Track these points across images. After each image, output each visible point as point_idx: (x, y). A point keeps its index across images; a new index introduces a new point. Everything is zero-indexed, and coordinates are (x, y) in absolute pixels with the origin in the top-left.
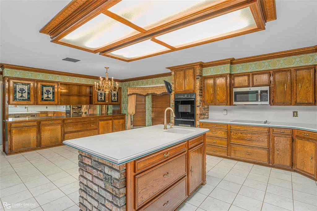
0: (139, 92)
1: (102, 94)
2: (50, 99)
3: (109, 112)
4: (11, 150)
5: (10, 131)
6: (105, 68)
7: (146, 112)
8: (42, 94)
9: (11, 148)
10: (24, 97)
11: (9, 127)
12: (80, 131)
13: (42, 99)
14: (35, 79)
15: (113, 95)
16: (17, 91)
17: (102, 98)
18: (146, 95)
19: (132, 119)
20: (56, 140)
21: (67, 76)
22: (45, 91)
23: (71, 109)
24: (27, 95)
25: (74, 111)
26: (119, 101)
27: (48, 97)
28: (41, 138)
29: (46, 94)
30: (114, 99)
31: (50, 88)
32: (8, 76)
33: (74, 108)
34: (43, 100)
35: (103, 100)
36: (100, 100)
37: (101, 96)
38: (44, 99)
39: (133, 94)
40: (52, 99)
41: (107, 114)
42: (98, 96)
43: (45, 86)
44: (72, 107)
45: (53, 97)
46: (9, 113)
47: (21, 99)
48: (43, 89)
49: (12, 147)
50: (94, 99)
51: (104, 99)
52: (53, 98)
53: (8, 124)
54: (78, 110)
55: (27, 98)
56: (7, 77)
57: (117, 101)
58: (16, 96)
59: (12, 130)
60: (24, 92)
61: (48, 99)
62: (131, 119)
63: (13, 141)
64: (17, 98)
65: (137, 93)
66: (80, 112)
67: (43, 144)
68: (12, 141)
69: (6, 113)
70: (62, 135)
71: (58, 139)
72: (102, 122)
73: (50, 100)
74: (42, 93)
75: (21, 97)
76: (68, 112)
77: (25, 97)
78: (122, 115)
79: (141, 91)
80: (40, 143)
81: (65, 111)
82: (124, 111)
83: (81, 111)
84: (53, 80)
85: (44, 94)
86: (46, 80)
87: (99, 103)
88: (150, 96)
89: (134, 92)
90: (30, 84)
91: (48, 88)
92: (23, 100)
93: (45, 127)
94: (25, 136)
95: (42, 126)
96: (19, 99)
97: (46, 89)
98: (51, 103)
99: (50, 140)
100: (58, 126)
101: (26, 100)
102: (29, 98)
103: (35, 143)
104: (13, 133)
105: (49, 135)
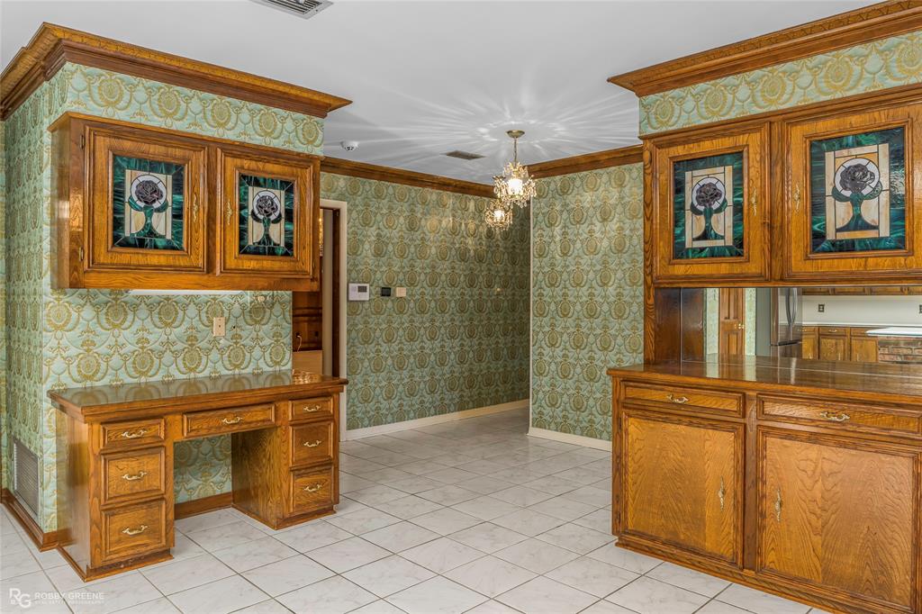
2: (871, 234)
8: (817, 207)
9: (620, 513)
10: (717, 237)
11: (618, 402)
13: (818, 237)
16: (688, 206)
20: (867, 574)
22: (832, 179)
24: (729, 221)
27: (857, 223)
29: (844, 199)
31: (873, 148)
32: (650, 131)
34: (825, 245)
38: (831, 235)
40: (884, 232)
43: (838, 142)
47: (702, 250)
48: (822, 170)
49: (626, 512)
52: (893, 228)
55: (730, 242)
56: (649, 138)
58: (683, 233)
59: (626, 420)
60: (715, 206)
61: (859, 235)
63: (630, 481)
64: (688, 245)
68: (626, 481)
73: (874, 245)
74: (814, 197)
75: (705, 236)
77: (723, 238)
84: (891, 83)
85: (829, 200)
86: (838, 95)
90: (745, 154)
91: (856, 157)
92: (713, 256)
93: (787, 442)
94: (678, 467)
95: (767, 432)
96: (694, 250)
97: (839, 162)
98: (877, 264)
99: (819, 549)
100: (893, 459)
101: (727, 252)
102: (739, 242)
103: (729, 533)
104: (630, 436)
105: (819, 512)
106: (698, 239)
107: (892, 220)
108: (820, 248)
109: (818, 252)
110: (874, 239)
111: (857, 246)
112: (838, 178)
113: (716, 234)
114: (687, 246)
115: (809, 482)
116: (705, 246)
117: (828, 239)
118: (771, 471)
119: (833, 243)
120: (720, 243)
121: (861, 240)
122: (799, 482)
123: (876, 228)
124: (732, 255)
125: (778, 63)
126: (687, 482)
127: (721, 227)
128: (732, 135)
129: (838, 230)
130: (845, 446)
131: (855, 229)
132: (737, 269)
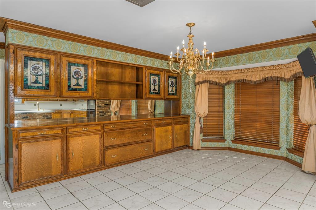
0: (213, 78)
1: (156, 82)
2: (80, 87)
3: (157, 112)
4: (18, 183)
5: (17, 147)
6: (187, 25)
7: (226, 113)
8: (69, 79)
9: (18, 179)
10: (40, 83)
11: (16, 139)
12: (128, 144)
13: (69, 86)
14: (58, 50)
15: (170, 83)
16: (29, 72)
17: (156, 89)
18: (226, 84)
19: (202, 123)
20: (92, 162)
21: (106, 49)
22: (72, 73)
23: (96, 106)
24: (44, 79)
25: (101, 111)
26: (178, 94)
27: (78, 84)
28: (69, 159)
29: (75, 78)
30: (172, 91)
31: (81, 68)
32: (14, 42)
33: (100, 105)
34: (70, 89)
35: (157, 91)
36: (153, 91)
37: (154, 85)
38: (72, 87)
39: (205, 82)
40: (83, 87)
41: (154, 115)
42: (150, 85)
43: (74, 64)
44: (98, 104)
45: (86, 84)
46: (15, 112)
47: (34, 86)
48: (70, 70)
49: (21, 177)
50: (146, 91)
51: (159, 90)
52: (85, 86)
53: (13, 133)
54: (106, 108)
55: (44, 85)
56: (13, 45)
57: (176, 94)
58: (27, 80)
59: (21, 145)
62: (200, 124)
63: (23, 166)
65: (211, 80)
66: (108, 112)
67: (71, 168)
68: (21, 166)
69: (11, 112)
70: (100, 152)
71: (95, 159)
72: (159, 128)
73: (81, 90)
74: (68, 76)
75: (35, 82)
76: (91, 112)
77: (42, 84)
78: (183, 116)
79: (217, 76)
80: (67, 168)
81: (86, 110)
82: (187, 110)
83: (109, 110)
84: (85, 54)
85: (72, 78)
86: (75, 53)
87: (152, 96)
88: (232, 86)
89: (206, 79)
90: (50, 60)
91: (78, 69)
92: (38, 89)
93: (74, 138)
94: (42, 155)
95: (70, 137)
96: (31, 86)
97: (74, 69)
98: (82, 94)
99: (82, 161)
100: (96, 135)
101: (43, 88)
102: (48, 86)
103: (60, 167)
104: (22, 150)
105: (82, 152)
106: (33, 83)
107: (85, 85)
108: (69, 89)
109: (69, 90)
110: (81, 89)
111: (78, 90)
112: (74, 73)
113: (39, 82)
114: (29, 85)
115: (80, 146)
116: (35, 85)
117: (71, 87)
118: (71, 146)
119: (72, 89)
120: (41, 85)
121: (78, 89)
122: (78, 147)
123: (81, 86)
124: (45, 89)
125: (60, 39)
126: (46, 158)
127: (41, 80)
128: (46, 54)
129: (74, 86)
130: (87, 135)
131: (77, 86)
132: (47, 94)
